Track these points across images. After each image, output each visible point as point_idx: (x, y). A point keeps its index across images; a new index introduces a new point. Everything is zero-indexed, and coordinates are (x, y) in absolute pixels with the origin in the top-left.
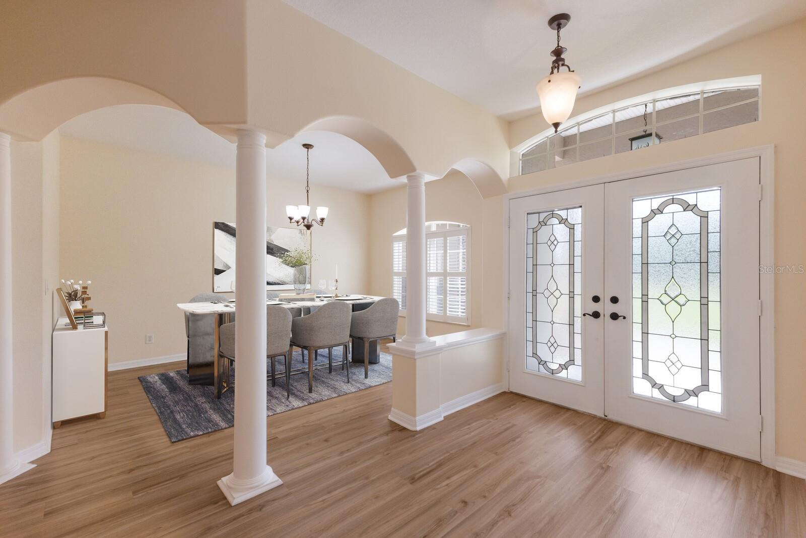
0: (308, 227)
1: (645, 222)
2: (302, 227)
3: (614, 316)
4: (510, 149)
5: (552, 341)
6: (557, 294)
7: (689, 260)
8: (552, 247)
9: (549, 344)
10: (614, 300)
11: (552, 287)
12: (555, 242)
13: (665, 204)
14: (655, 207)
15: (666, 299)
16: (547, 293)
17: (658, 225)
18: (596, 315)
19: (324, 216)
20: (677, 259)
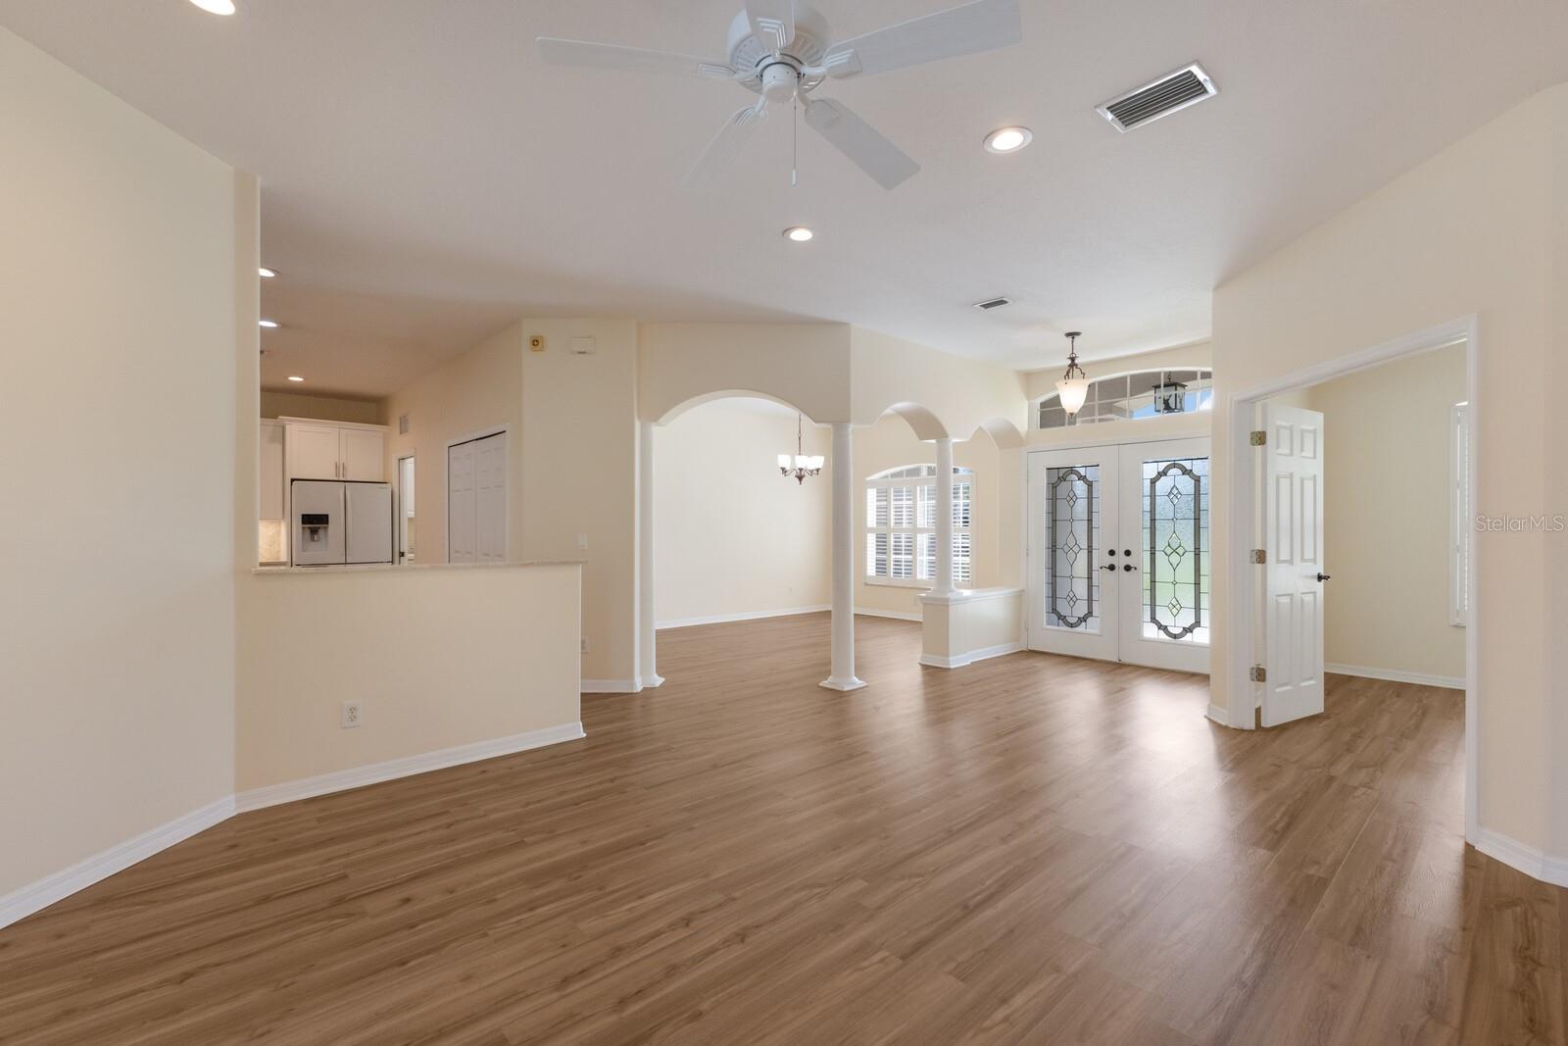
0: (800, 478)
1: (1153, 482)
2: (792, 478)
3: (1128, 568)
4: (1028, 399)
5: (1071, 595)
6: (1076, 549)
7: (1186, 517)
8: (1071, 503)
9: (1069, 599)
10: (1128, 553)
11: (1071, 543)
12: (1074, 498)
13: (1168, 468)
14: (1161, 470)
15: (1169, 550)
16: (1066, 549)
17: (1163, 485)
18: (1112, 568)
19: (820, 467)
20: (1178, 516)
